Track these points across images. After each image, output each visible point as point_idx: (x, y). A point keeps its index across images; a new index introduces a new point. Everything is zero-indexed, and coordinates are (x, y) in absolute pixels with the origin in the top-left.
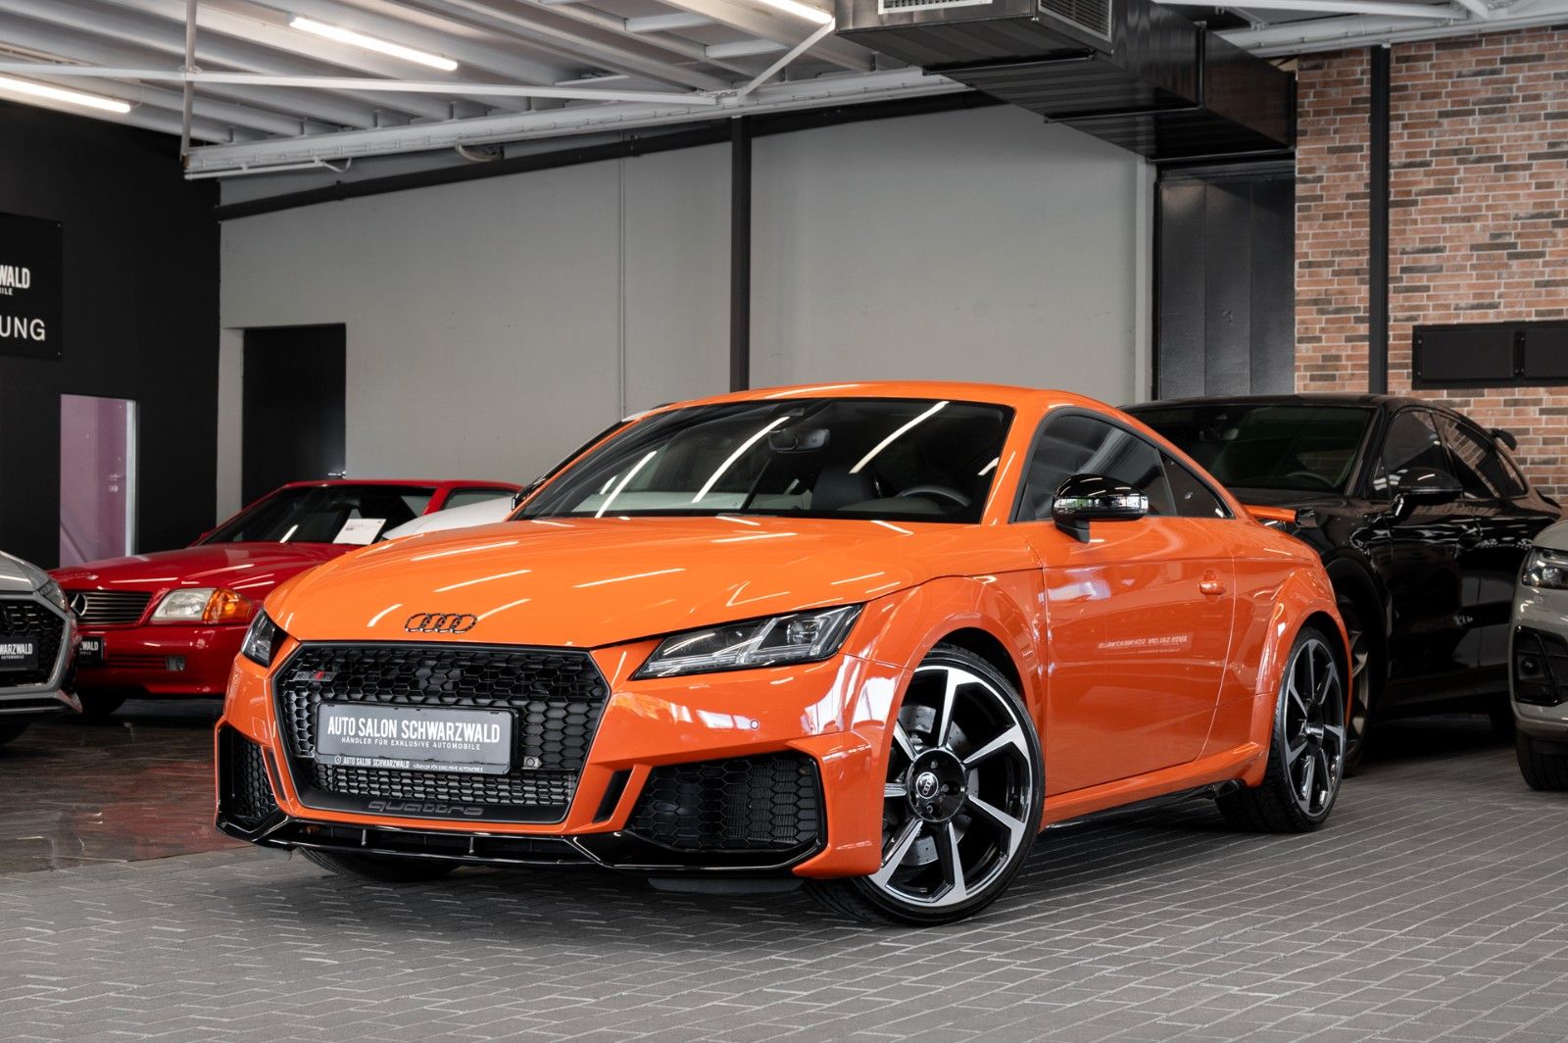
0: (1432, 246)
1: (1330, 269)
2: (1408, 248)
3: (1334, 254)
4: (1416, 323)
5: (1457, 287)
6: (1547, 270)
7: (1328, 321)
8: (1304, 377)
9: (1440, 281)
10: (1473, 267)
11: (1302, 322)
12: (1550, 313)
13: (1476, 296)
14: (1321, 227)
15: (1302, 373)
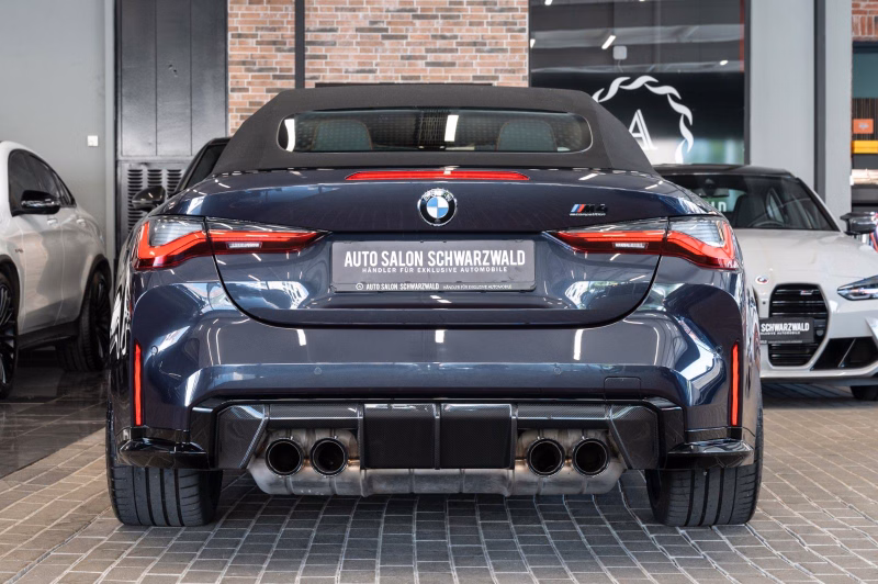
0: (328, 27)
1: (254, 40)
2: (312, 28)
3: (257, 29)
4: (317, 81)
5: (347, 57)
6: (409, 48)
7: (253, 77)
8: (236, 117)
9: (333, 53)
10: (358, 44)
11: (234, 77)
12: (411, 78)
13: (360, 64)
14: (247, 9)
15: (234, 114)
